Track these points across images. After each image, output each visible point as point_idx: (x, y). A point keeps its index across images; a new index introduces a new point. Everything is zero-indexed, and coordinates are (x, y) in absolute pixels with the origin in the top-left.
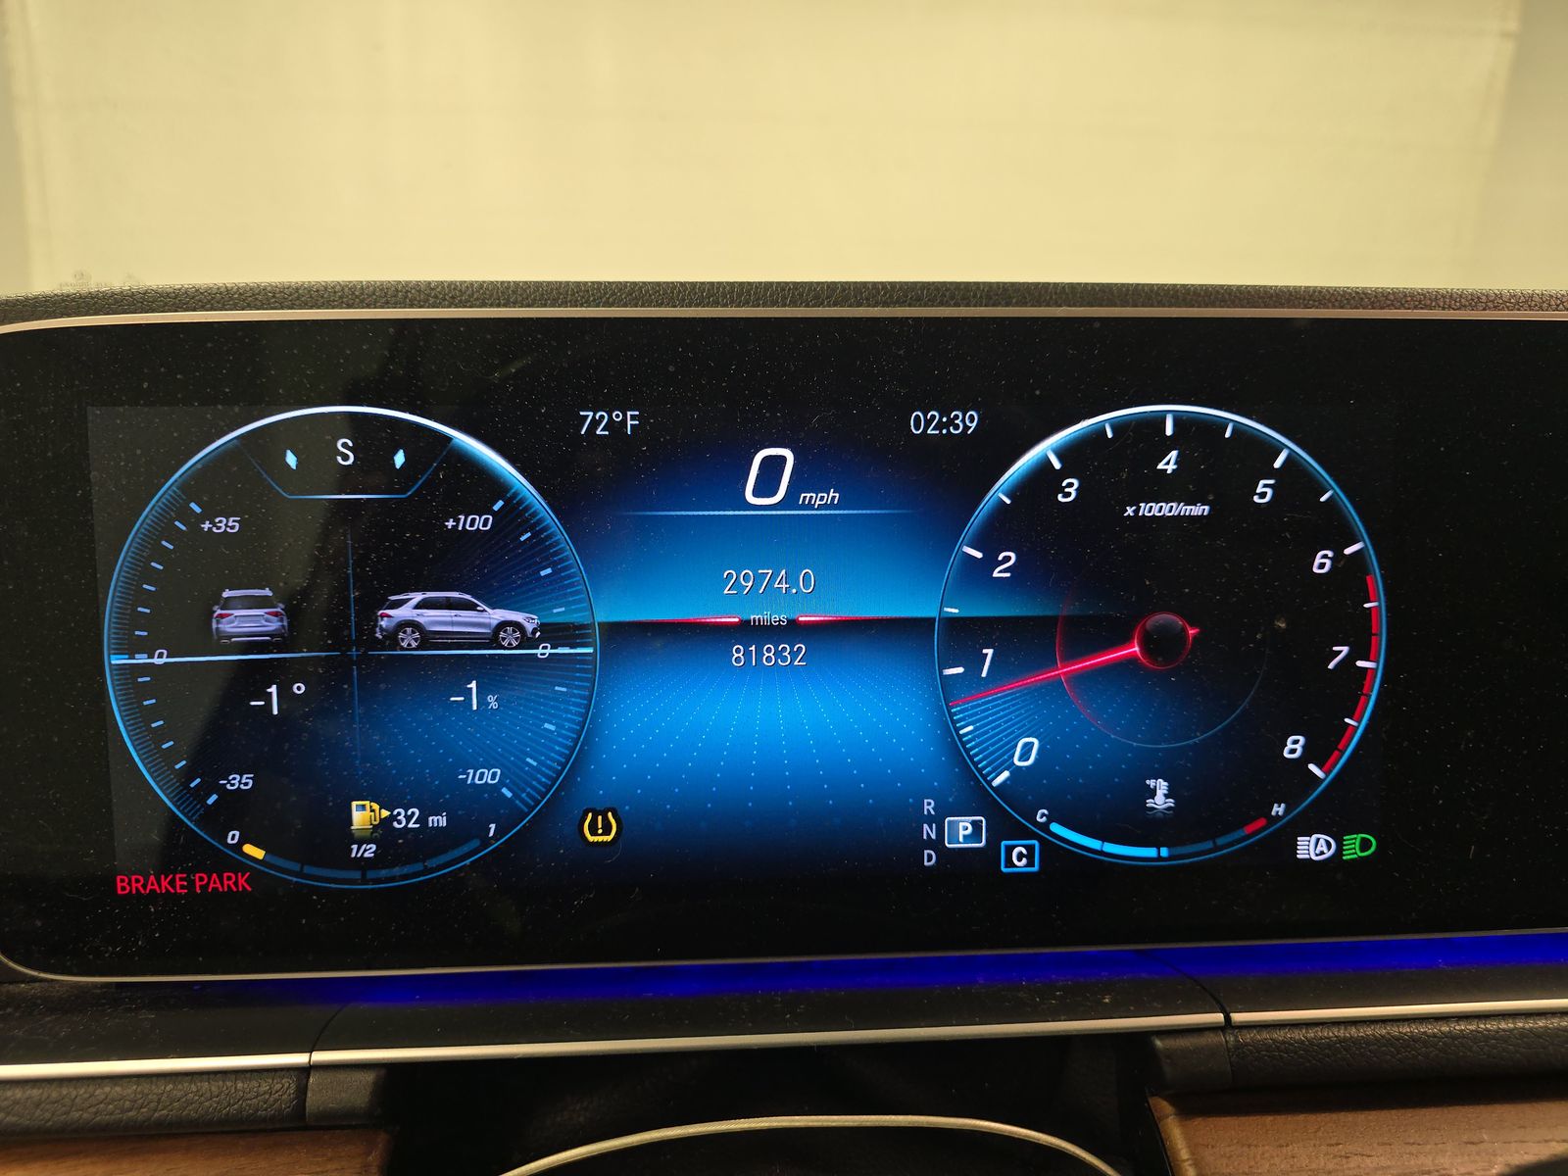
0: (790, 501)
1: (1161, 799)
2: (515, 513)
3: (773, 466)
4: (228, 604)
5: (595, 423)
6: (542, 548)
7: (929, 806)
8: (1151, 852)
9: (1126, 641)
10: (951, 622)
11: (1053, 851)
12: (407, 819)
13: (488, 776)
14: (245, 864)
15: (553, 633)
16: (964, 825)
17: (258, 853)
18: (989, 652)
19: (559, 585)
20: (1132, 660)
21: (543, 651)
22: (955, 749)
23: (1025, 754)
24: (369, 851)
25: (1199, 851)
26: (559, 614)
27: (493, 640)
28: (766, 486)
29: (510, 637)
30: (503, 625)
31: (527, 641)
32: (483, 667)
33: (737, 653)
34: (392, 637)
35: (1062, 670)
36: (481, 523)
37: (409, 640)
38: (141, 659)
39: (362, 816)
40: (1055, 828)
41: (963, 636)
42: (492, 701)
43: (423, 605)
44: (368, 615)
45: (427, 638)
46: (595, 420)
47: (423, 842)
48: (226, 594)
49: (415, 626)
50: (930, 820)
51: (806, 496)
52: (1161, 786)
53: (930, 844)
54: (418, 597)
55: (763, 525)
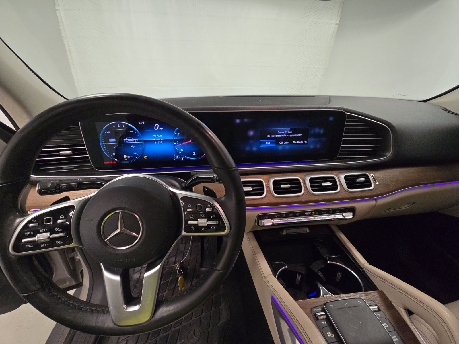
0: (159, 129)
1: (194, 154)
2: (134, 131)
3: (157, 126)
4: (110, 139)
5: (140, 123)
6: (137, 134)
7: (174, 155)
8: (194, 158)
9: (190, 141)
10: (174, 139)
11: (185, 158)
12: (129, 157)
13: (136, 153)
14: (116, 161)
15: (139, 141)
16: (177, 156)
17: (116, 160)
18: (178, 142)
19: (139, 137)
20: (190, 142)
21: (139, 142)
22: (176, 150)
23: (182, 150)
24: (126, 159)
25: (198, 158)
26: (140, 139)
27: (134, 142)
28: (156, 128)
29: (135, 141)
30: (135, 140)
31: (137, 142)
32: (133, 144)
33: (156, 142)
34: (125, 142)
35: (185, 143)
36: (132, 132)
37: (127, 142)
38: (103, 144)
39: (125, 156)
40: (185, 156)
41: (176, 141)
42: (135, 147)
43: (128, 139)
44: (123, 140)
45: (128, 142)
46: (140, 122)
47: (130, 159)
48: (110, 138)
49: (127, 141)
50: (174, 156)
51: (160, 129)
52: (194, 153)
53: (175, 158)
54: (127, 138)
55: (156, 131)
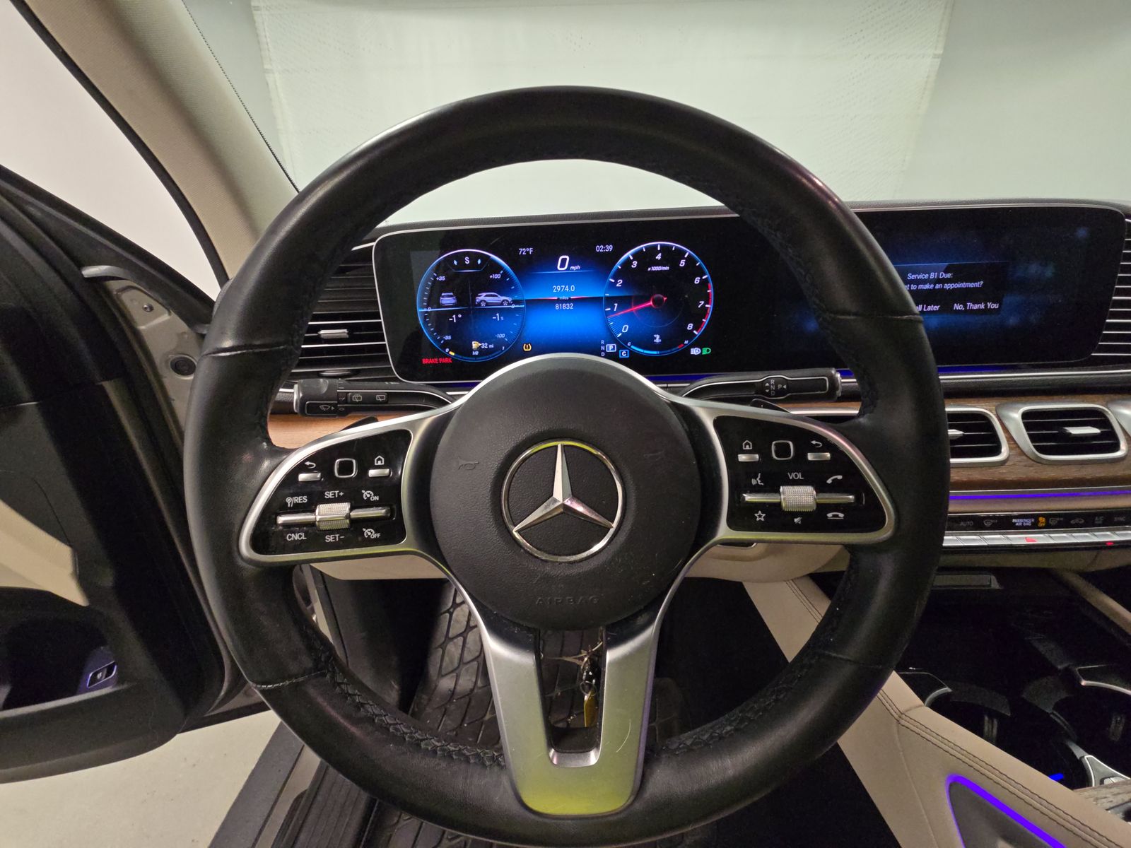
0: (568, 269)
1: (658, 339)
2: (505, 274)
3: (564, 260)
4: (443, 297)
5: (523, 252)
6: (512, 282)
7: (603, 342)
8: (655, 353)
9: (649, 301)
10: (607, 298)
11: (632, 352)
12: (484, 346)
13: (502, 336)
14: (450, 356)
15: (515, 302)
16: (611, 346)
17: (452, 354)
18: (616, 305)
19: (516, 291)
20: (650, 306)
21: (513, 306)
22: (608, 329)
23: (625, 329)
24: (477, 353)
25: (668, 352)
26: (516, 297)
27: (502, 304)
28: (563, 265)
29: (505, 303)
30: (504, 301)
31: (509, 304)
32: (501, 311)
33: (557, 306)
34: (479, 304)
35: (634, 308)
36: (498, 276)
37: (483, 304)
38: (425, 310)
39: (475, 345)
40: (633, 347)
41: (610, 301)
42: (502, 318)
43: (486, 296)
44: (474, 300)
45: (487, 304)
46: (523, 251)
47: (488, 351)
48: (443, 294)
49: (485, 301)
50: (603, 345)
51: (572, 267)
52: (658, 337)
53: (603, 351)
54: (485, 294)
55: (562, 275)
